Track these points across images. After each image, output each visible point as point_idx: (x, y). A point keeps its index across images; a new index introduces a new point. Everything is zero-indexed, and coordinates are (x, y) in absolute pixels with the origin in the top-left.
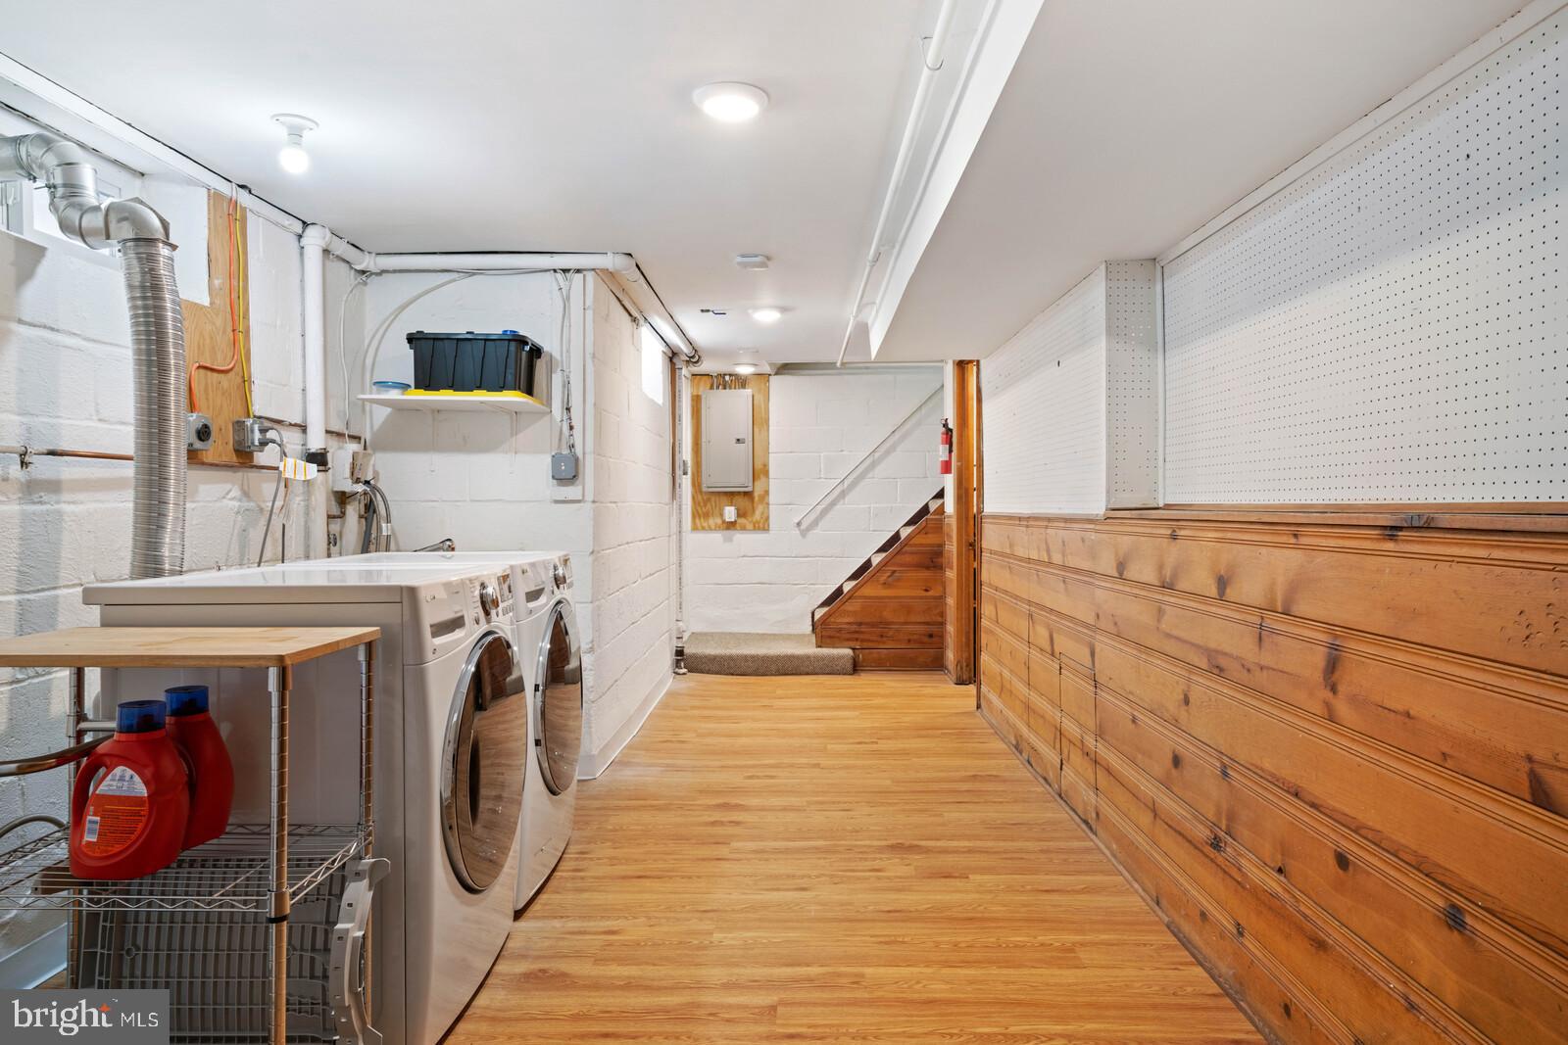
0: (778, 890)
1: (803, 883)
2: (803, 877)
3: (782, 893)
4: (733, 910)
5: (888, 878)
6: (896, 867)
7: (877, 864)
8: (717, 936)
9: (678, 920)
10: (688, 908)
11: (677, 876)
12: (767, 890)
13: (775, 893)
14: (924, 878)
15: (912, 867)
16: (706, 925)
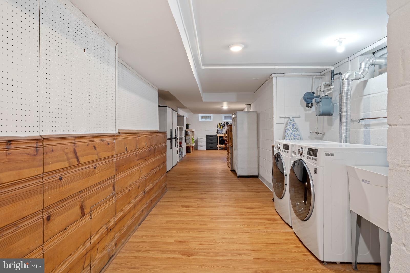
0: (231, 238)
1: (224, 240)
2: (224, 243)
3: (229, 237)
4: (241, 233)
5: (198, 241)
6: (194, 245)
7: (201, 247)
8: (242, 227)
9: (253, 231)
10: (253, 234)
11: (263, 244)
12: (234, 238)
13: (231, 237)
14: (187, 241)
15: (189, 245)
16: (246, 229)
